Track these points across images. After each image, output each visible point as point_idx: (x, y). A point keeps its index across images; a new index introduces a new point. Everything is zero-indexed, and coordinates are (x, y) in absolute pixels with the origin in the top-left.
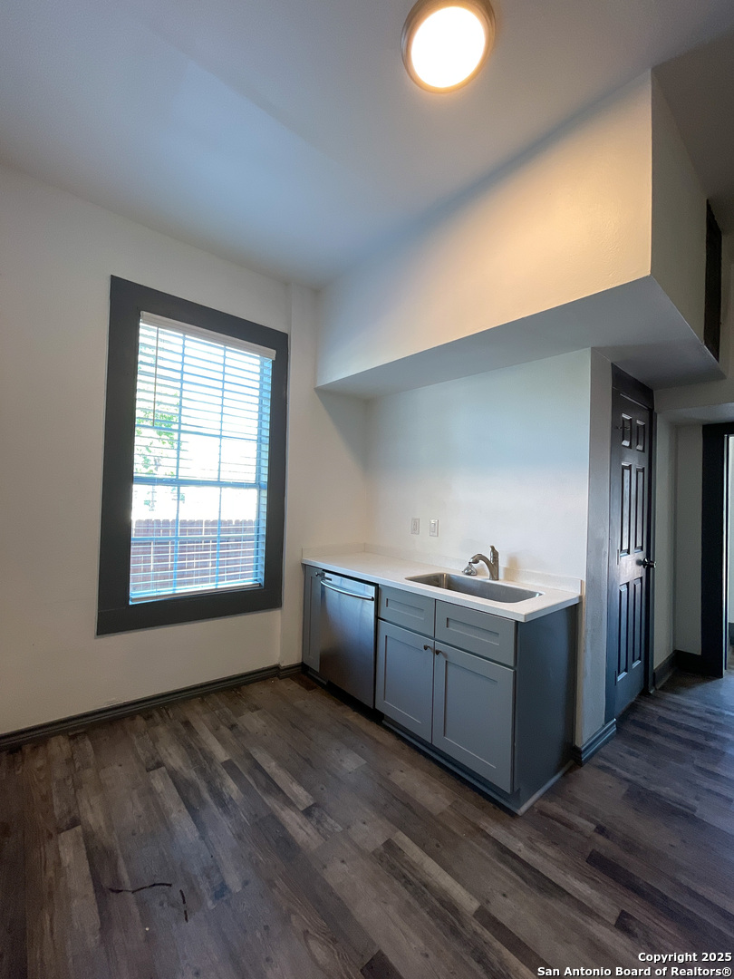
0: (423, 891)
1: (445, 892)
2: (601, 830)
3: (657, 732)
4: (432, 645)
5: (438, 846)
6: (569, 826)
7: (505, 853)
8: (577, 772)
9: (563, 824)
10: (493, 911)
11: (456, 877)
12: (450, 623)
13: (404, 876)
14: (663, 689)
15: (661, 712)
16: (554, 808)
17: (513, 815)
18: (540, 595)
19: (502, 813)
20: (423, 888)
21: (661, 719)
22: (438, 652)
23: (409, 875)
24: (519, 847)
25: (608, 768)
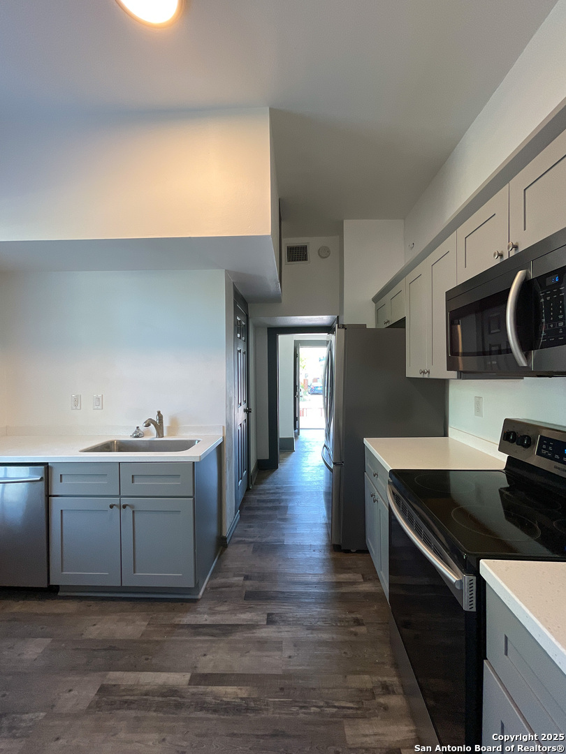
0: (146, 700)
1: (163, 686)
2: (247, 578)
3: (258, 509)
4: (117, 503)
5: (147, 659)
6: (230, 586)
7: (196, 629)
8: (226, 551)
9: (226, 587)
10: (201, 671)
11: (168, 670)
12: (135, 479)
13: (126, 702)
14: (255, 484)
15: (258, 497)
16: (219, 581)
17: (195, 601)
18: (199, 441)
19: (188, 604)
20: (145, 697)
21: (259, 501)
22: (124, 507)
23: (127, 697)
24: (205, 619)
25: (241, 541)
